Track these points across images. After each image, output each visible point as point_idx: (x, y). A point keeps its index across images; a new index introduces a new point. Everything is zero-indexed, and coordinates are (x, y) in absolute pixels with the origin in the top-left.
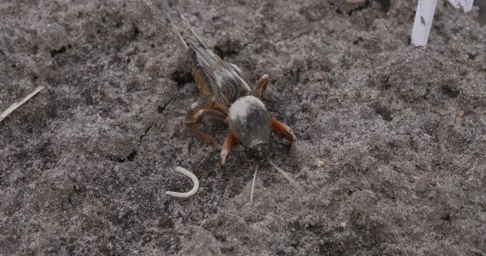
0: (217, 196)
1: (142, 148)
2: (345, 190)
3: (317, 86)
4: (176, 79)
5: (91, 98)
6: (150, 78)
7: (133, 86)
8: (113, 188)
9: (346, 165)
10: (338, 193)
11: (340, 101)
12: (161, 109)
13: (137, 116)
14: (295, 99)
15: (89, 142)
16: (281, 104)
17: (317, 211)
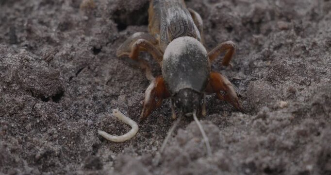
0: (157, 142)
1: (70, 90)
2: (312, 131)
3: (281, 35)
4: (116, 21)
5: (16, 37)
6: (86, 18)
7: (66, 26)
8: (32, 126)
9: (314, 105)
10: (303, 134)
11: (307, 49)
12: (96, 51)
13: (67, 55)
14: (254, 49)
15: (7, 72)
16: (239, 54)
17: (278, 154)
